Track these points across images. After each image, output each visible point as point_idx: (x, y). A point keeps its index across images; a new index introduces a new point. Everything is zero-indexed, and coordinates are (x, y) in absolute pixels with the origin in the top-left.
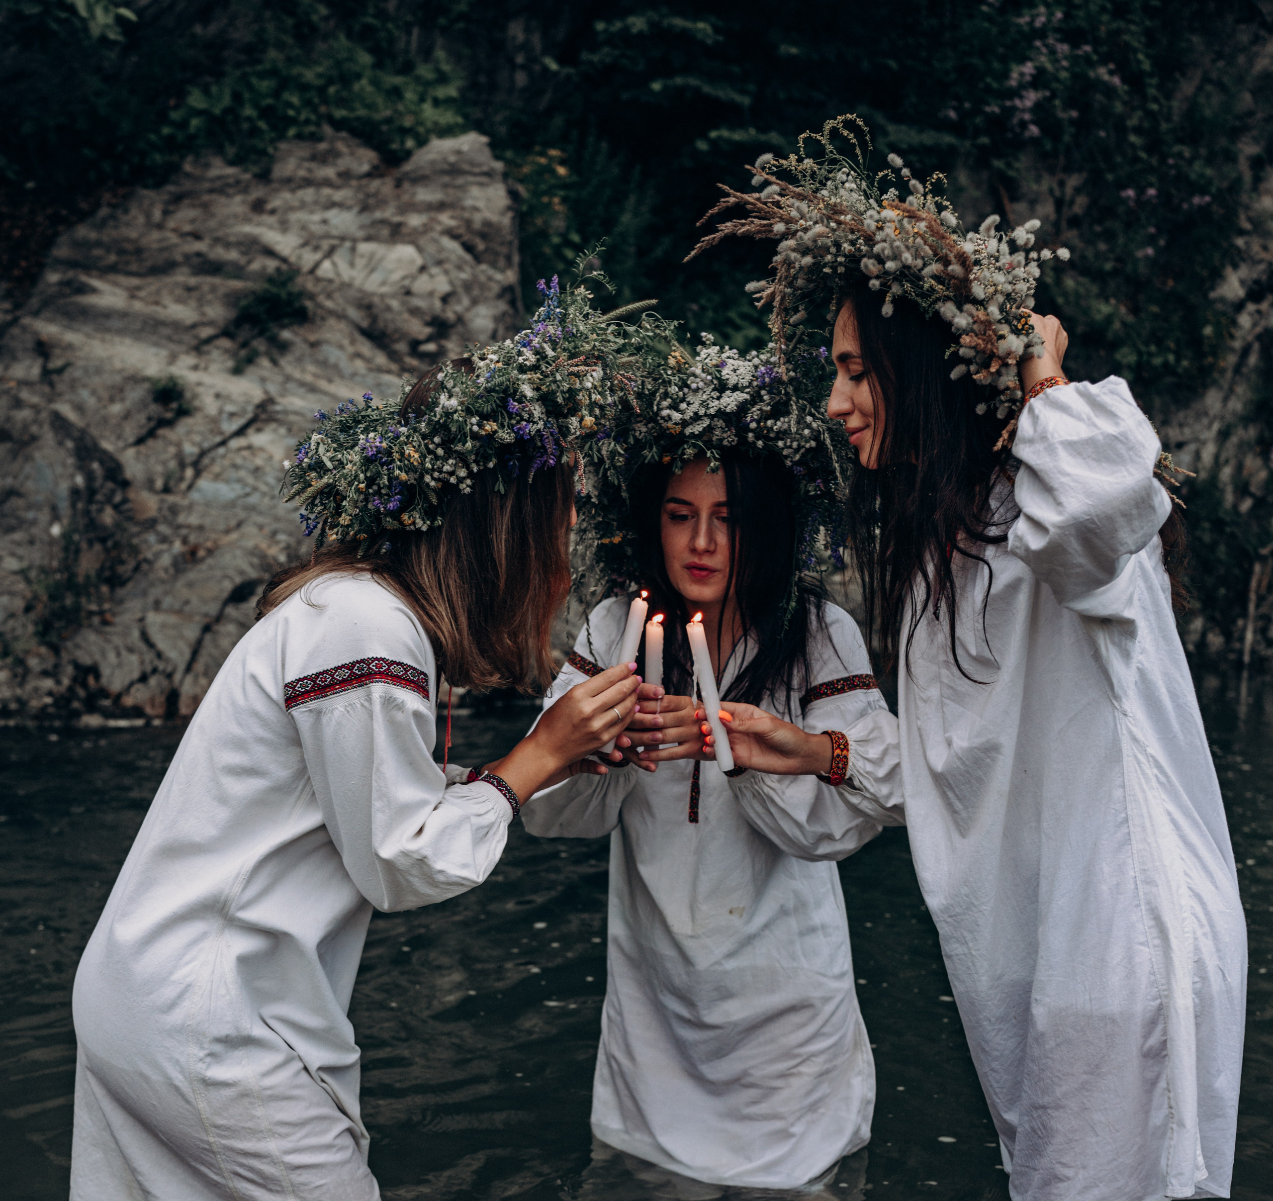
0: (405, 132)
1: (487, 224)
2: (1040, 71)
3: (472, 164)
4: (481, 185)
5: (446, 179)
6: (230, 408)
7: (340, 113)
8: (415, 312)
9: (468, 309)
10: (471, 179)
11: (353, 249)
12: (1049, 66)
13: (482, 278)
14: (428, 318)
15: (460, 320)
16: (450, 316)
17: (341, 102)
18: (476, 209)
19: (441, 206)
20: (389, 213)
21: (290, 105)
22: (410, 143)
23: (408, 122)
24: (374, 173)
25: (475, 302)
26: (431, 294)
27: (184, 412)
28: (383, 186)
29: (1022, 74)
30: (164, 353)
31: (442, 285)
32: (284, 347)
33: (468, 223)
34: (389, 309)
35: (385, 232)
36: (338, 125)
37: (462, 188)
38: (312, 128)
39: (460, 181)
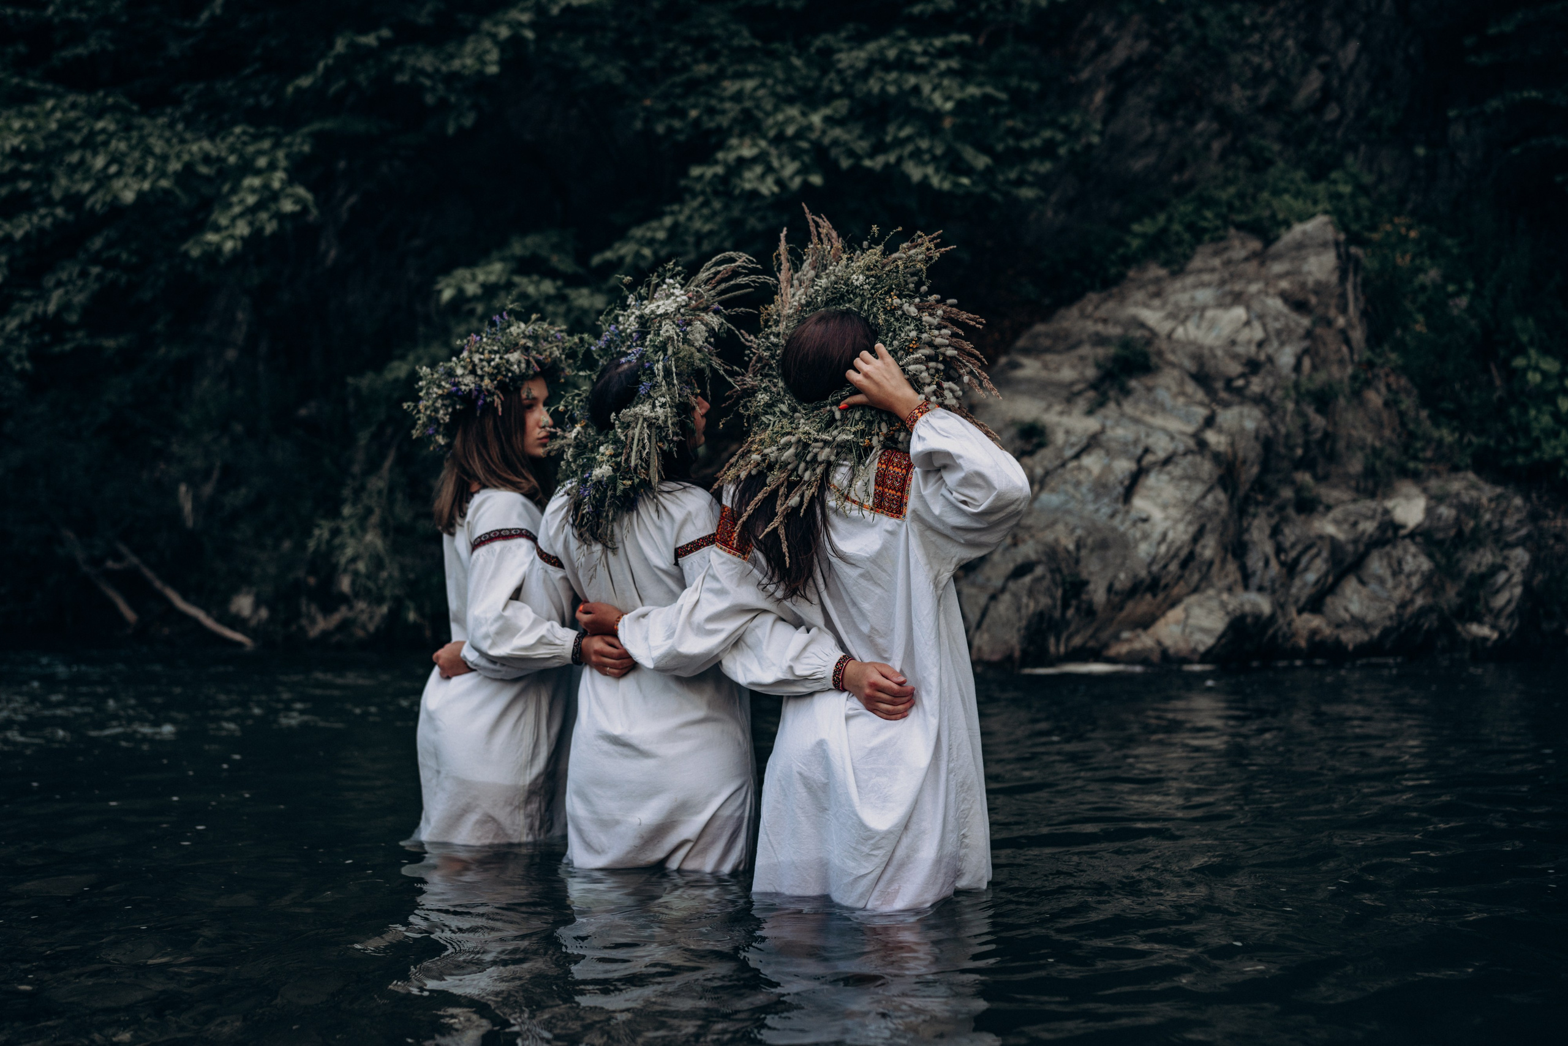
0: (1280, 222)
1: (1318, 283)
3: (1315, 238)
4: (1318, 254)
5: (1294, 254)
6: (1073, 439)
7: (1242, 218)
8: (1235, 357)
9: (1277, 351)
10: (1311, 250)
11: (1202, 317)
13: (1293, 325)
14: (1244, 361)
15: (1270, 359)
16: (1262, 357)
17: (1245, 209)
18: (1310, 273)
19: (1285, 275)
20: (1240, 286)
21: (1205, 219)
22: (1282, 230)
23: (1281, 216)
24: (1250, 257)
25: (1282, 344)
26: (1249, 342)
27: (1041, 445)
28: (1250, 266)
30: (1043, 404)
31: (1258, 333)
32: (1126, 392)
33: (1303, 286)
34: (1215, 356)
35: (1228, 299)
36: (1240, 227)
37: (1304, 259)
38: (1221, 233)
39: (1304, 253)
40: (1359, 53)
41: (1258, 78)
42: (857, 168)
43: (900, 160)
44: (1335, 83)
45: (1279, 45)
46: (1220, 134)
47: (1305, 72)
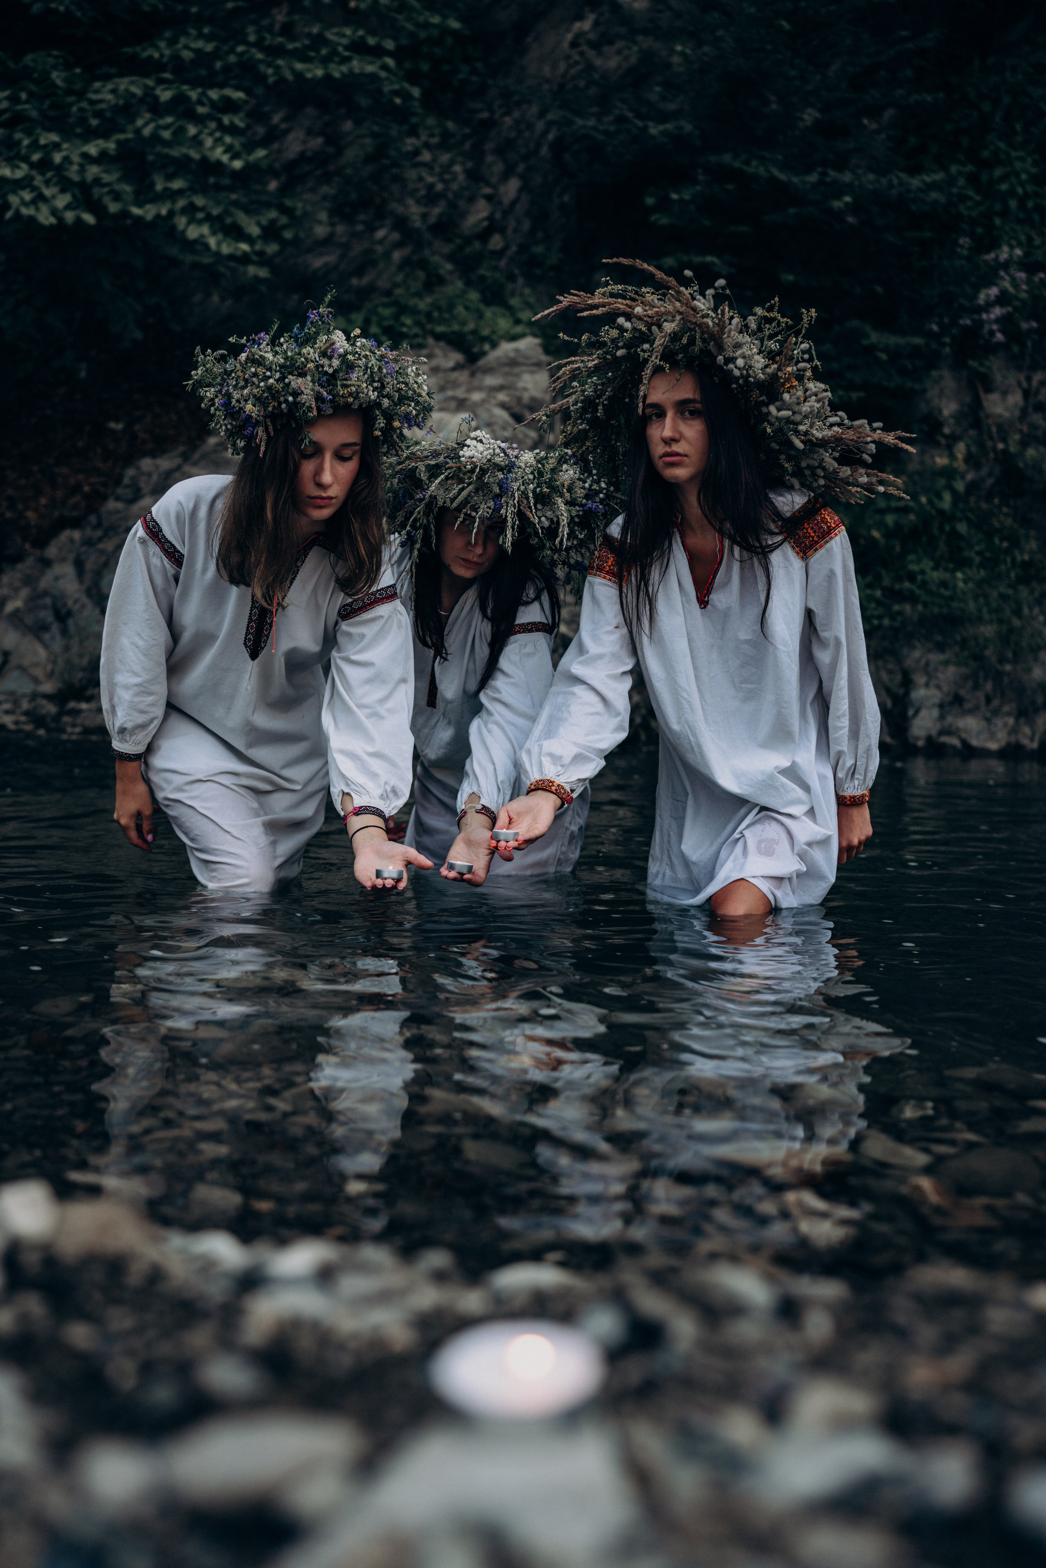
0: (484, 339)
1: (532, 398)
2: (1004, 293)
3: (526, 358)
4: (532, 373)
5: (507, 369)
7: (440, 329)
10: (524, 368)
12: (1011, 290)
13: (520, 436)
17: (442, 321)
18: (525, 389)
19: (501, 388)
20: (460, 393)
21: (403, 325)
22: (487, 347)
23: (485, 332)
24: (457, 367)
28: (462, 376)
29: (988, 295)
33: (519, 400)
35: (453, 405)
36: (438, 337)
37: (518, 375)
38: (420, 340)
39: (516, 370)
40: (521, 190)
41: (431, 198)
42: (125, 214)
43: (171, 213)
44: (498, 215)
45: (447, 168)
46: (399, 245)
47: (472, 199)
